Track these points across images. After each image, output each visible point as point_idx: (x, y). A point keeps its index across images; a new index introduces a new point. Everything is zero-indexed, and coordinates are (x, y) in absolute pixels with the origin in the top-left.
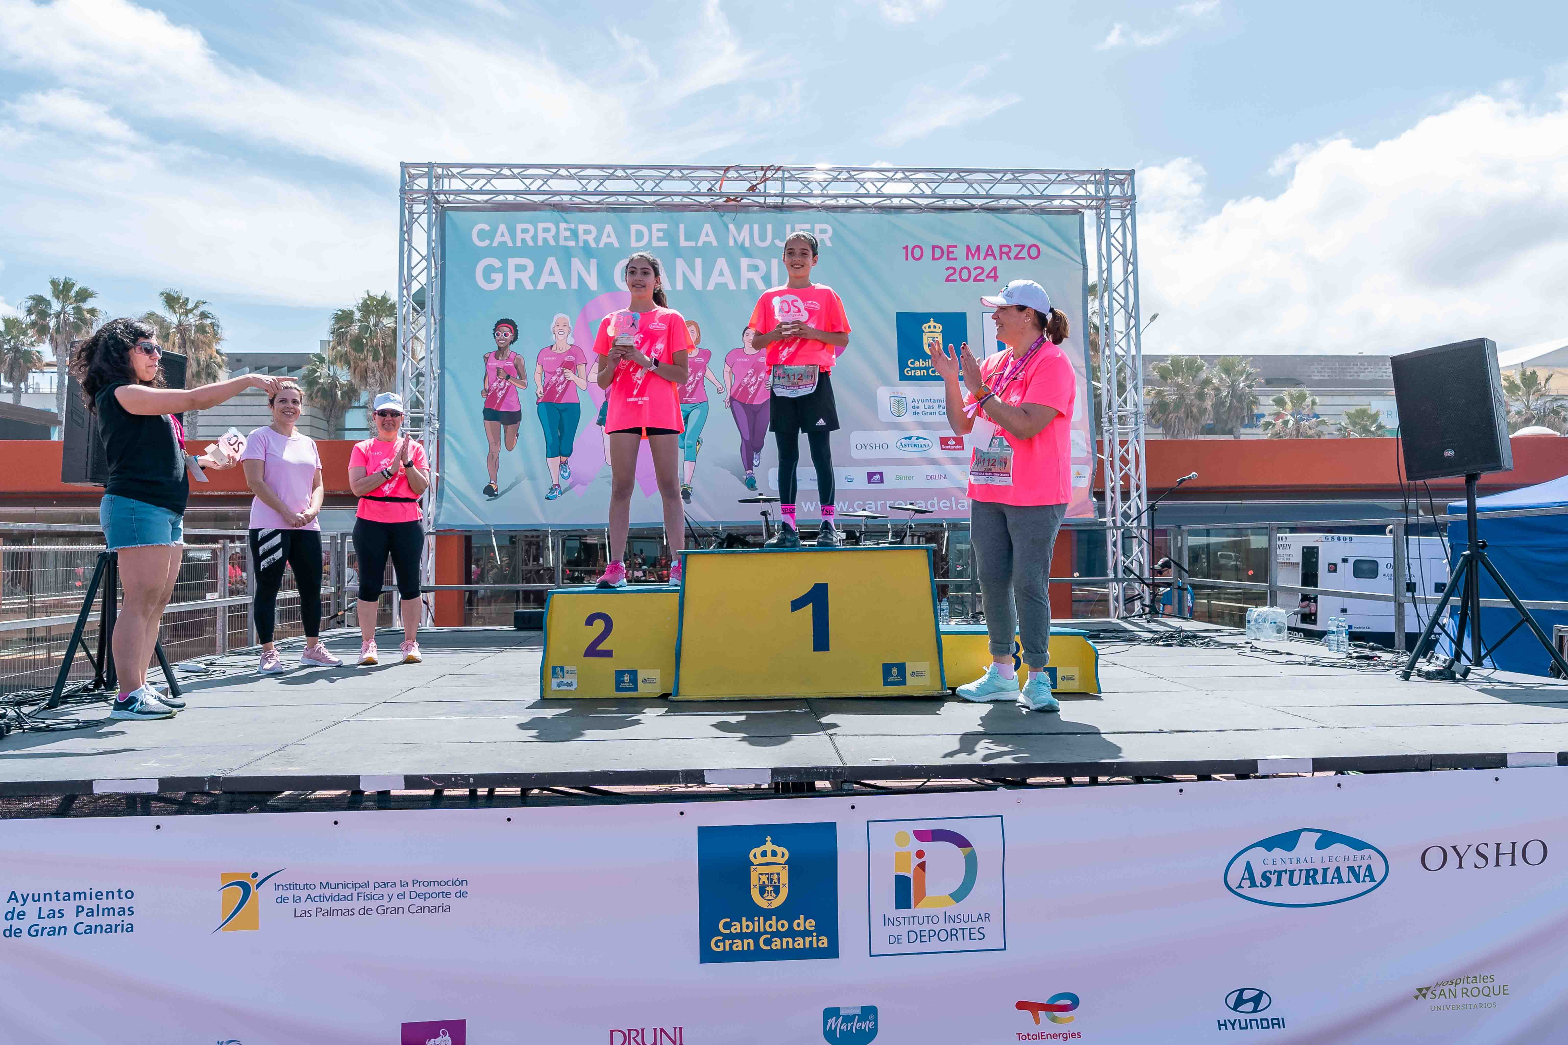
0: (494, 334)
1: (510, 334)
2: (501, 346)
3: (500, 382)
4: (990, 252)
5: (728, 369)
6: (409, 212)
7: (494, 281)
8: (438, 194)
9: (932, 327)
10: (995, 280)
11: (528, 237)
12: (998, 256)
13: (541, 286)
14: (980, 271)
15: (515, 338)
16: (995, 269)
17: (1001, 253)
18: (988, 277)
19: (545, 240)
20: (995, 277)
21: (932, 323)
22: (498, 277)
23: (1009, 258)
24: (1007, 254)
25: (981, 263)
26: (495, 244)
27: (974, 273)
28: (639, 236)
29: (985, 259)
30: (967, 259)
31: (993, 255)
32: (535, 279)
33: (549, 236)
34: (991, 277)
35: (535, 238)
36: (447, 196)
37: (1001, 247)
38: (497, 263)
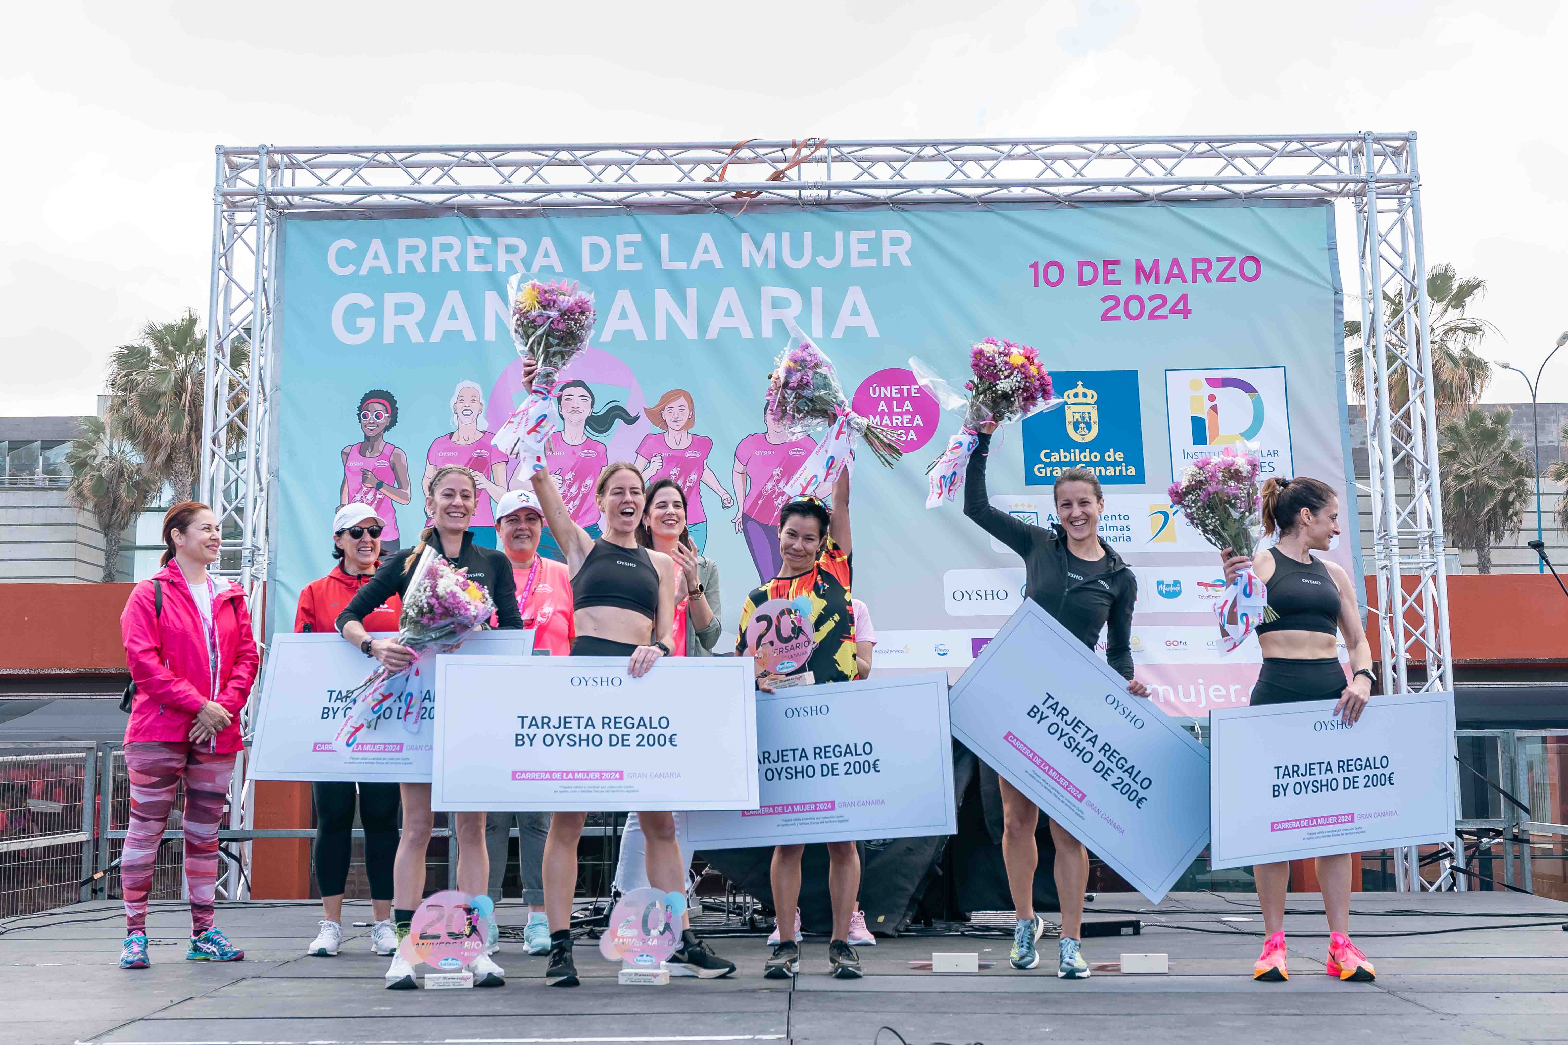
0: (359, 415)
1: (385, 415)
2: (371, 434)
3: (367, 493)
4: (1176, 271)
5: (740, 467)
6: (230, 224)
7: (361, 330)
8: (276, 194)
9: (1080, 395)
10: (1186, 317)
11: (416, 259)
12: (1189, 275)
13: (436, 337)
14: (1159, 302)
15: (393, 422)
16: (1184, 298)
17: (1195, 272)
18: (1173, 311)
19: (444, 263)
20: (1186, 312)
21: (1080, 389)
22: (367, 324)
23: (1209, 280)
24: (1205, 273)
25: (1161, 289)
26: (364, 271)
27: (1149, 306)
28: (596, 252)
29: (1167, 281)
30: (1138, 282)
31: (1181, 275)
32: (426, 326)
33: (451, 257)
34: (1179, 312)
35: (427, 260)
36: (290, 197)
37: (1195, 261)
38: (366, 302)
